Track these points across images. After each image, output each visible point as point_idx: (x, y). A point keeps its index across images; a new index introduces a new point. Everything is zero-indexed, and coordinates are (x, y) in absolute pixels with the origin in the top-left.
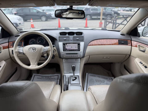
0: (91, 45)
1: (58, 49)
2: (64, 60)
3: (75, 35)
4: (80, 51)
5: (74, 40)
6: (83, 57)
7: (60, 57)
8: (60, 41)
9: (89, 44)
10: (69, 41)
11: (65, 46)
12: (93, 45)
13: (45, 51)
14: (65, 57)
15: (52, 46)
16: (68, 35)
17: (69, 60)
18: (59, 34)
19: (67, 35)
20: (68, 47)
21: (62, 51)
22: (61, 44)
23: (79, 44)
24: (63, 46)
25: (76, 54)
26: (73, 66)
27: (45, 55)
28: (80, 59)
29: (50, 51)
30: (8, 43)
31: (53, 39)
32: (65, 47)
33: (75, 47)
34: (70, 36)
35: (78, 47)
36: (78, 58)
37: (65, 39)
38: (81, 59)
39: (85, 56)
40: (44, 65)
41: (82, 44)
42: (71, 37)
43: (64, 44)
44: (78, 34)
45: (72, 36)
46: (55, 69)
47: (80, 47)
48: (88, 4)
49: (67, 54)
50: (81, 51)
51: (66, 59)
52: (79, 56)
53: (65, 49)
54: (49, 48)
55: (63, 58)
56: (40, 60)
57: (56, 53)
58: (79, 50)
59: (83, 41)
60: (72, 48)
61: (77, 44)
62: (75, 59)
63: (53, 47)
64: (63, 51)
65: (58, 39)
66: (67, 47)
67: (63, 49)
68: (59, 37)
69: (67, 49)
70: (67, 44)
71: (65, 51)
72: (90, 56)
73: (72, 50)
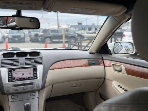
0: (53, 69)
2: (10, 96)
3: (28, 56)
5: (27, 64)
6: (43, 87)
8: (3, 66)
9: (50, 68)
11: (12, 74)
12: (56, 69)
14: (11, 91)
16: (17, 56)
17: (19, 95)
18: (2, 56)
19: (15, 57)
21: (7, 82)
22: (4, 71)
23: (35, 69)
24: (8, 74)
25: (32, 84)
28: (37, 93)
33: (28, 73)
34: (20, 58)
35: (34, 73)
36: (34, 91)
37: (11, 62)
38: (39, 91)
39: (46, 85)
41: (40, 68)
42: (22, 59)
43: (10, 71)
44: (33, 54)
47: (37, 73)
49: (15, 86)
50: (38, 78)
51: (15, 94)
52: (36, 88)
55: (8, 95)
59: (40, 63)
60: (24, 76)
61: (32, 69)
62: (29, 94)
64: (9, 81)
66: (14, 75)
67: (8, 79)
68: (1, 60)
69: (15, 78)
70: (16, 70)
71: (12, 81)
72: (53, 86)
73: (23, 78)
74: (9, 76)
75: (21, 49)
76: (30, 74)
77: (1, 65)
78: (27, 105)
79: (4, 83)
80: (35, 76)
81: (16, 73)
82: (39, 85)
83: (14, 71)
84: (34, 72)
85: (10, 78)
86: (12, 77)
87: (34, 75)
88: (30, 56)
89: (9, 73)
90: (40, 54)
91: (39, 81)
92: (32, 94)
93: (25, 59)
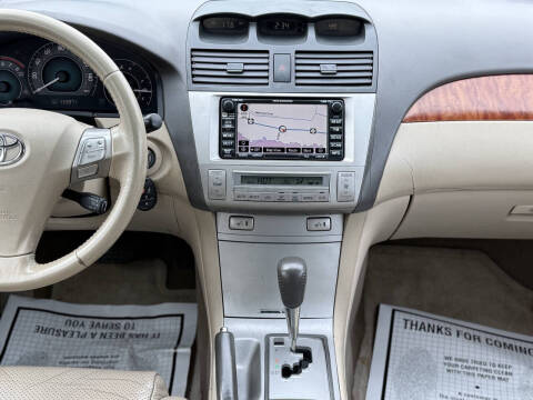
0: (424, 118)
1: (184, 144)
3: (311, 41)
4: (340, 158)
5: (301, 80)
7: (196, 199)
8: (199, 81)
9: (414, 111)
10: (262, 80)
11: (234, 122)
12: (439, 118)
13: (86, 161)
14: (230, 200)
15: (141, 119)
16: (262, 34)
17: (258, 219)
18: (195, 28)
19: (252, 40)
20: (258, 127)
21: (215, 157)
22: (203, 107)
23: (337, 112)
24: (222, 122)
25: (316, 180)
26: (286, 267)
27: (92, 186)
28: (337, 220)
29: (121, 158)
31: (147, 70)
32: (234, 130)
33: (305, 128)
34: (274, 47)
35: (330, 132)
36: (323, 213)
37: (235, 65)
38: (345, 217)
39: (379, 195)
40: (81, 262)
41: (360, 108)
42: (282, 52)
43: (228, 108)
44: (333, 26)
45: (291, 47)
47: (342, 132)
49: (247, 179)
50: (348, 159)
52: (333, 201)
53: (231, 146)
54: (117, 142)
55: (215, 211)
57: (169, 168)
58: (335, 151)
59: (365, 82)
60: (287, 140)
61: (323, 110)
62: (302, 220)
63: (150, 127)
64: (222, 155)
65: (182, 64)
66: (246, 131)
67: (221, 146)
68: (193, 50)
69: (247, 143)
70: (252, 107)
71: (234, 156)
72: (415, 200)
73: (283, 150)
74: (222, 130)
76: (313, 131)
77: (193, 76)
78: (293, 273)
79: (200, 160)
80: (333, 145)
81: (251, 122)
82: (351, 188)
83: (245, 108)
84: (330, 124)
85: (225, 143)
86: (233, 139)
87: (330, 140)
89: (224, 116)
90: (368, 31)
91: (348, 173)
92: (316, 221)
93: (297, 52)
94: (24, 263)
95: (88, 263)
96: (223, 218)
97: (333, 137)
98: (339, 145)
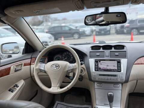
1: (88, 68)
3: (113, 49)
4: (120, 71)
5: (111, 56)
6: (127, 81)
7: (90, 79)
8: (91, 57)
9: (136, 62)
11: (98, 64)
12: (142, 64)
13: (70, 69)
14: (97, 79)
16: (103, 49)
17: (103, 84)
18: (91, 48)
19: (101, 50)
21: (94, 71)
22: (92, 62)
23: (119, 62)
24: (95, 64)
25: (115, 76)
26: (109, 93)
27: (71, 75)
28: (120, 85)
29: (76, 69)
30: (30, 59)
31: (82, 55)
32: (98, 66)
33: (112, 65)
34: (105, 51)
35: (118, 66)
36: (117, 83)
37: (98, 54)
38: (122, 84)
39: (129, 80)
40: (68, 88)
41: (124, 62)
42: (107, 52)
43: (96, 62)
44: (118, 47)
46: (84, 98)
47: (120, 66)
48: (130, 2)
49: (100, 75)
50: (122, 72)
51: (100, 82)
52: (119, 80)
53: (97, 69)
54: (75, 66)
55: (94, 82)
56: (63, 82)
57: (85, 73)
58: (119, 70)
59: (125, 57)
60: (108, 68)
61: (116, 62)
63: (81, 64)
64: (95, 70)
65: (88, 54)
66: (100, 66)
67: (95, 69)
68: (90, 52)
69: (100, 68)
70: (101, 61)
71: (98, 71)
72: (138, 81)
73: (108, 70)
74: (95, 66)
75: (106, 42)
76: (114, 66)
78: (110, 95)
79: (91, 71)
80: (118, 69)
81: (101, 64)
82: (123, 78)
83: (100, 62)
84: (118, 65)
85: (96, 68)
86: (98, 67)
87: (118, 68)
88: (115, 49)
89: (96, 63)
90: (125, 48)
91: (122, 74)
92: (115, 85)
93: (110, 51)
94: (58, 88)
95: (69, 89)
96: (96, 83)
97: (118, 67)
98: (120, 69)
